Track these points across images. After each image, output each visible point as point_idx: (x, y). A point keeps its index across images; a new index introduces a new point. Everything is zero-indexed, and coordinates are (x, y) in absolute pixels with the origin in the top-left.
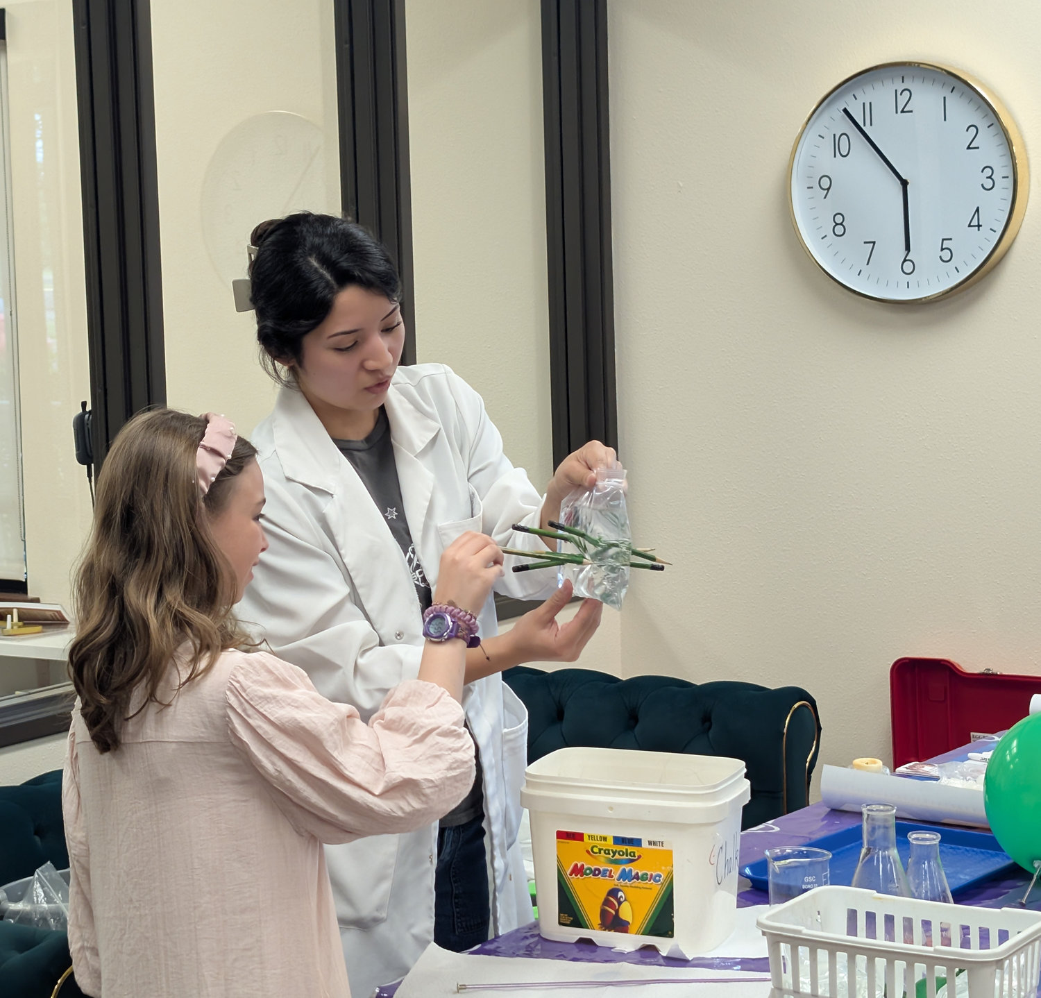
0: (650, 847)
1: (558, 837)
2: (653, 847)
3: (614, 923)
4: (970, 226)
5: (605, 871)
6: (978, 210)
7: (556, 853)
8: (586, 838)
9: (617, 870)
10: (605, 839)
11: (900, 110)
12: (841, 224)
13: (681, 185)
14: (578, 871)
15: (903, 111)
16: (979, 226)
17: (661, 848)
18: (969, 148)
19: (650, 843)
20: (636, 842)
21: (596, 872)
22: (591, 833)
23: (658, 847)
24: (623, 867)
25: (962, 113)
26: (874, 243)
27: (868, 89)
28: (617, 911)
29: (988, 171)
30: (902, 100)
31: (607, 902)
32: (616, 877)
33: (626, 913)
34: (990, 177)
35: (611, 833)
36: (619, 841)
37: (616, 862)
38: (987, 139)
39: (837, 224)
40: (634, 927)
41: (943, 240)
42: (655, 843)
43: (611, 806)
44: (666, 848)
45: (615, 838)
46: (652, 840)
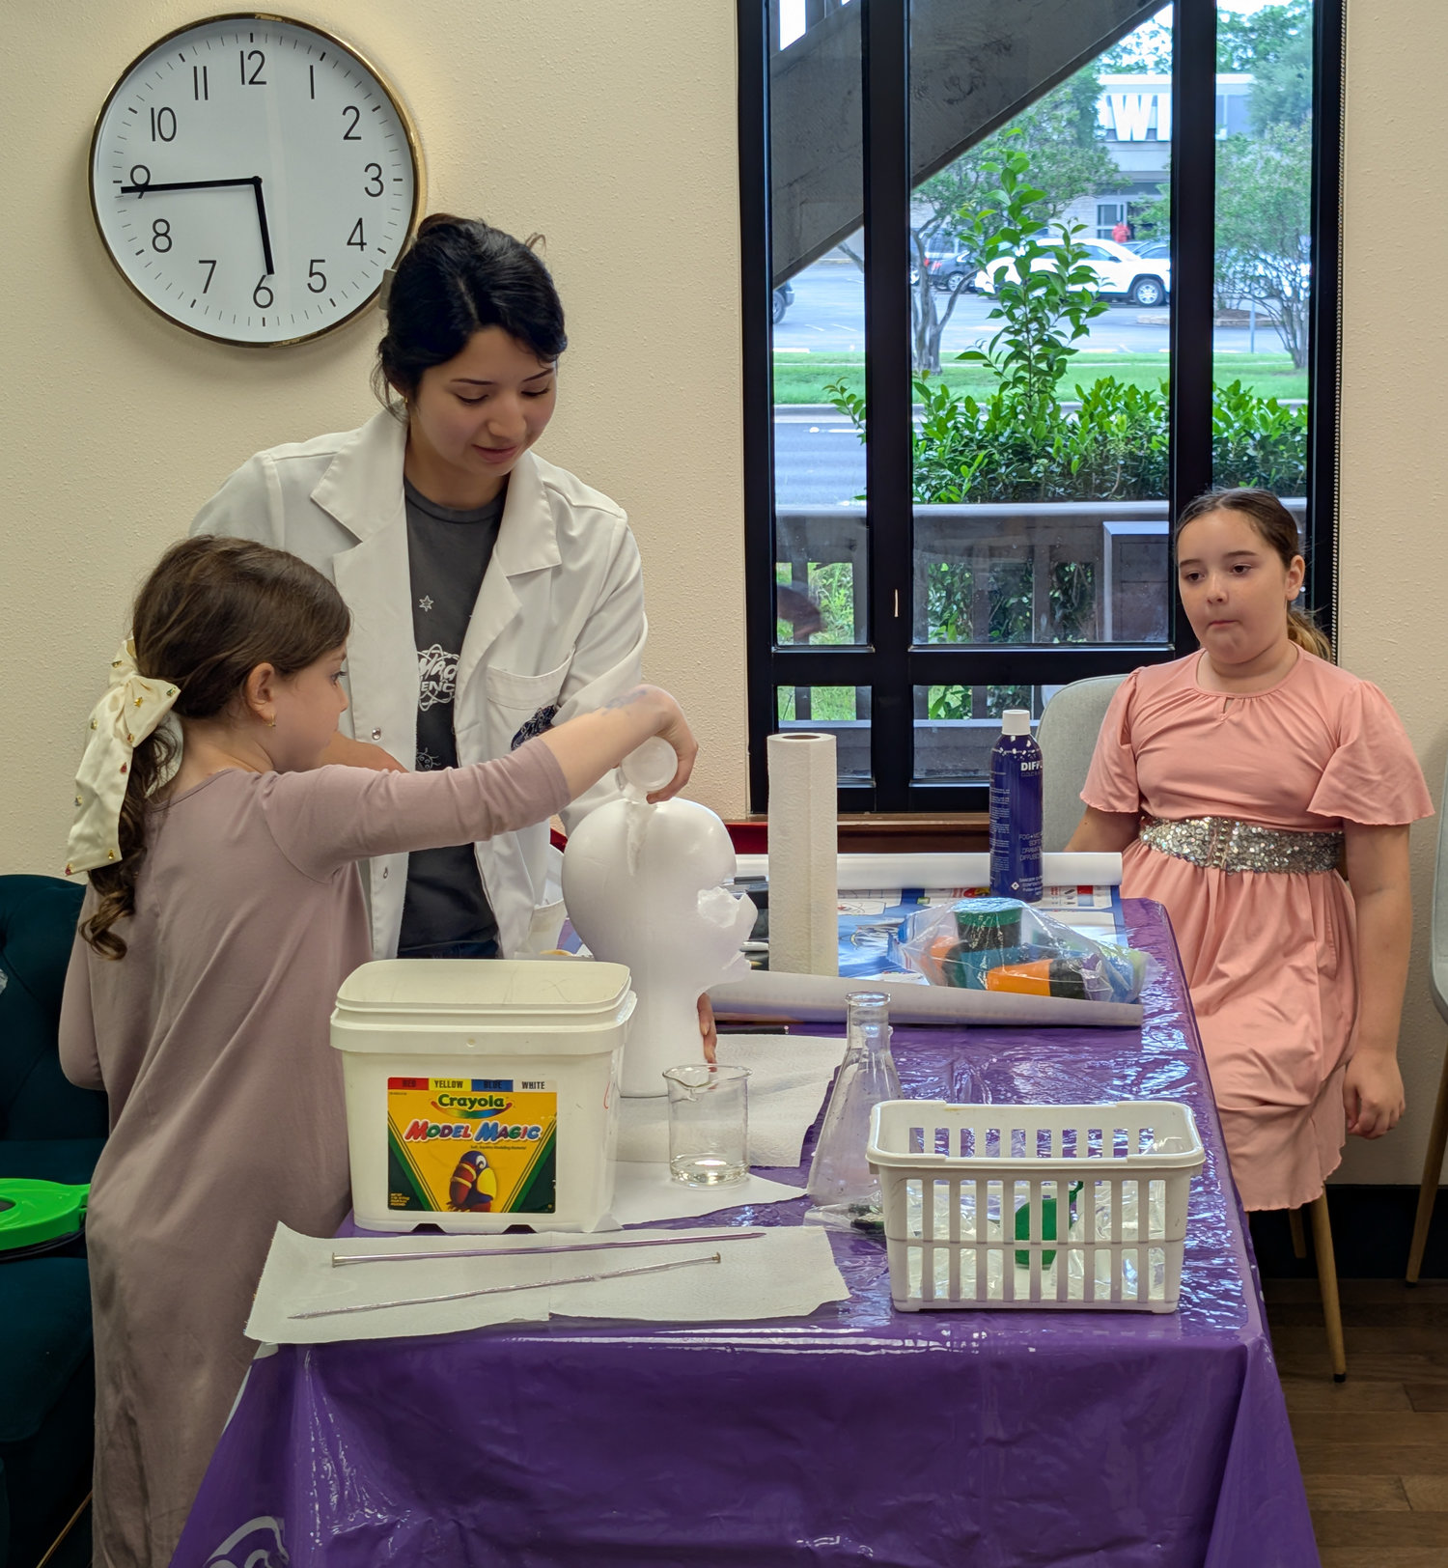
0: (525, 1090)
1: (390, 1086)
2: (528, 1090)
3: (471, 1200)
4: (349, 243)
5: (459, 1128)
6: (360, 222)
7: (387, 1109)
8: (432, 1085)
9: (475, 1126)
10: (460, 1084)
11: (247, 79)
12: (165, 235)
14: (419, 1131)
15: (252, 82)
17: (540, 1090)
18: (347, 137)
19: (525, 1085)
20: (505, 1085)
21: (446, 1131)
22: (443, 1077)
23: (536, 1090)
24: (485, 1121)
25: (336, 91)
26: (214, 262)
27: (202, 48)
28: (474, 1183)
29: (373, 171)
30: (252, 65)
31: (459, 1171)
32: (474, 1136)
33: (487, 1184)
34: (376, 179)
35: (468, 1076)
36: (479, 1085)
37: (475, 1115)
38: (372, 127)
39: (158, 235)
40: (496, 1204)
41: (312, 261)
42: (532, 1085)
43: (472, 1038)
44: (547, 1089)
45: (475, 1082)
46: (528, 1081)
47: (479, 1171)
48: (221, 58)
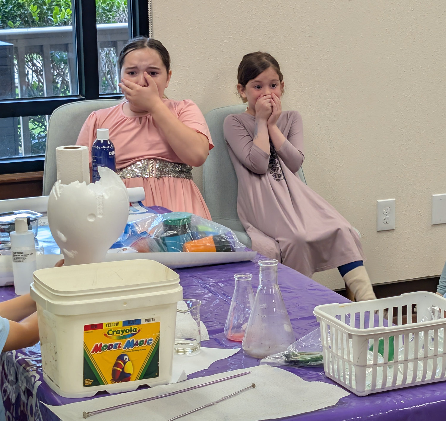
0: (147, 323)
1: (85, 330)
2: (148, 322)
5: (116, 344)
7: (82, 340)
9: (123, 343)
10: (117, 324)
14: (98, 349)
17: (153, 322)
19: (146, 320)
23: (151, 322)
32: (123, 347)
36: (127, 323)
42: (149, 320)
44: (156, 321)
45: (124, 322)
46: (148, 318)
47: (125, 363)
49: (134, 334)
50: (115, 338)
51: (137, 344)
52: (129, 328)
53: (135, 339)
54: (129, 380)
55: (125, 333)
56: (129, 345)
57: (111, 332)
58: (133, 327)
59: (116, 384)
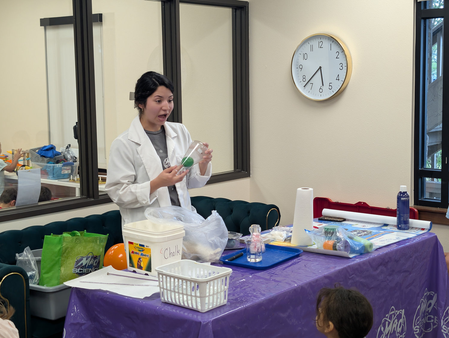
1: (129, 243)
2: (147, 247)
3: (140, 267)
4: (336, 80)
5: (138, 253)
6: (338, 75)
7: (128, 247)
8: (134, 244)
9: (140, 253)
10: (137, 244)
11: (320, 47)
12: (305, 78)
13: (266, 66)
14: (133, 252)
15: (320, 48)
16: (339, 80)
18: (336, 58)
19: (146, 246)
20: (143, 246)
21: (136, 253)
22: (135, 243)
24: (141, 252)
25: (335, 48)
26: (313, 84)
27: (312, 41)
28: (140, 264)
29: (341, 65)
30: (320, 44)
31: (138, 261)
32: (140, 255)
33: (142, 265)
34: (341, 66)
35: (139, 243)
36: (140, 245)
37: (140, 251)
38: (341, 55)
39: (304, 78)
40: (144, 268)
41: (330, 83)
43: (137, 236)
44: (149, 248)
45: (140, 244)
46: (147, 245)
47: (141, 262)
48: (315, 43)
49: (143, 251)
50: (137, 250)
51: (144, 255)
52: (141, 247)
53: (144, 253)
54: (142, 270)
55: (140, 249)
56: (142, 254)
57: (136, 247)
58: (143, 247)
59: (138, 269)
